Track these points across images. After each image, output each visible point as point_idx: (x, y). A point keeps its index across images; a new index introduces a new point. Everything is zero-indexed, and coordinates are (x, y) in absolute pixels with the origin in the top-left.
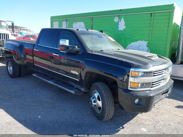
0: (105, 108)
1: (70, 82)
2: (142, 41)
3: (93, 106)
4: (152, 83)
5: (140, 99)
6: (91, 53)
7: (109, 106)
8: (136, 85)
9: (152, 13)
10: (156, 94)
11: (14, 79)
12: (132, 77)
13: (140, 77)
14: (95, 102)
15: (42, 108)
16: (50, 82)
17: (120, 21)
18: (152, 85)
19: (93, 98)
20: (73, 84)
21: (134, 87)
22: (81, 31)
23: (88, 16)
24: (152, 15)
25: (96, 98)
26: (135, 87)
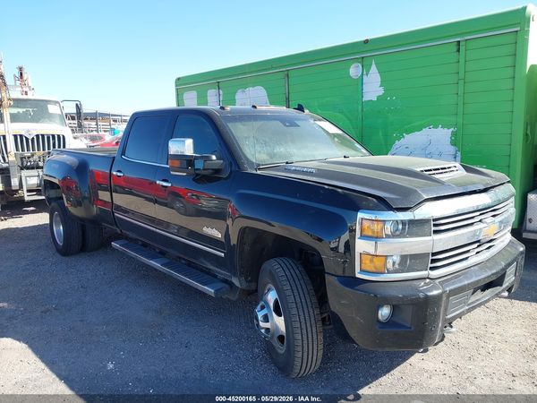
0: (295, 339)
1: (204, 261)
2: (436, 127)
3: (263, 331)
4: (434, 254)
5: (395, 309)
6: (254, 172)
7: (304, 331)
8: (378, 263)
9: (459, 42)
10: (448, 289)
11: (67, 258)
12: (363, 237)
13: (388, 236)
14: (266, 319)
15: (124, 341)
16: (153, 263)
17: (367, 74)
18: (433, 261)
19: (263, 308)
20: (212, 267)
21: (374, 270)
22: (230, 112)
23: (276, 68)
24: (462, 48)
25: (269, 307)
26: (376, 268)
